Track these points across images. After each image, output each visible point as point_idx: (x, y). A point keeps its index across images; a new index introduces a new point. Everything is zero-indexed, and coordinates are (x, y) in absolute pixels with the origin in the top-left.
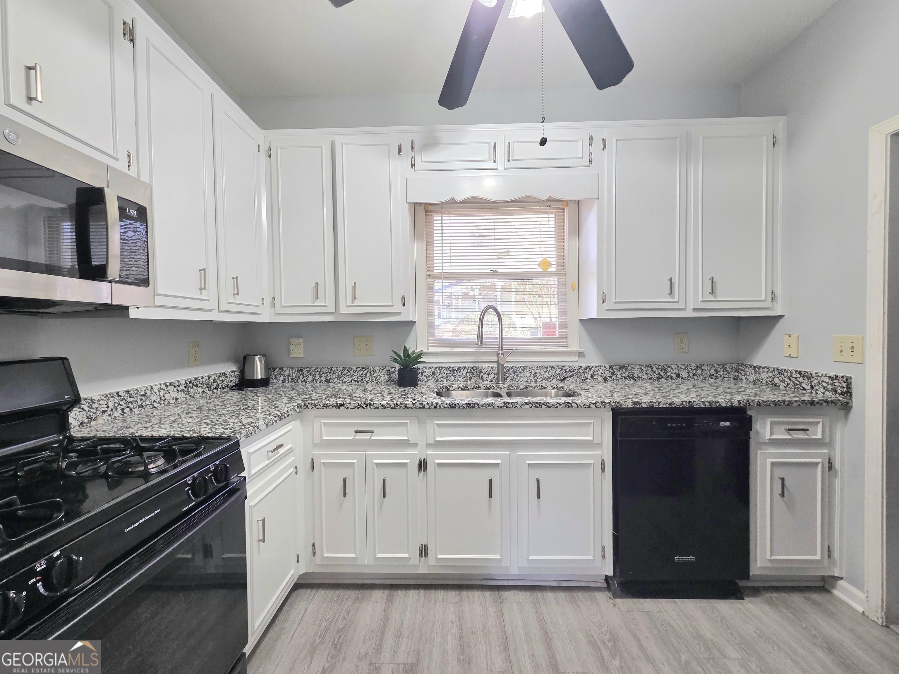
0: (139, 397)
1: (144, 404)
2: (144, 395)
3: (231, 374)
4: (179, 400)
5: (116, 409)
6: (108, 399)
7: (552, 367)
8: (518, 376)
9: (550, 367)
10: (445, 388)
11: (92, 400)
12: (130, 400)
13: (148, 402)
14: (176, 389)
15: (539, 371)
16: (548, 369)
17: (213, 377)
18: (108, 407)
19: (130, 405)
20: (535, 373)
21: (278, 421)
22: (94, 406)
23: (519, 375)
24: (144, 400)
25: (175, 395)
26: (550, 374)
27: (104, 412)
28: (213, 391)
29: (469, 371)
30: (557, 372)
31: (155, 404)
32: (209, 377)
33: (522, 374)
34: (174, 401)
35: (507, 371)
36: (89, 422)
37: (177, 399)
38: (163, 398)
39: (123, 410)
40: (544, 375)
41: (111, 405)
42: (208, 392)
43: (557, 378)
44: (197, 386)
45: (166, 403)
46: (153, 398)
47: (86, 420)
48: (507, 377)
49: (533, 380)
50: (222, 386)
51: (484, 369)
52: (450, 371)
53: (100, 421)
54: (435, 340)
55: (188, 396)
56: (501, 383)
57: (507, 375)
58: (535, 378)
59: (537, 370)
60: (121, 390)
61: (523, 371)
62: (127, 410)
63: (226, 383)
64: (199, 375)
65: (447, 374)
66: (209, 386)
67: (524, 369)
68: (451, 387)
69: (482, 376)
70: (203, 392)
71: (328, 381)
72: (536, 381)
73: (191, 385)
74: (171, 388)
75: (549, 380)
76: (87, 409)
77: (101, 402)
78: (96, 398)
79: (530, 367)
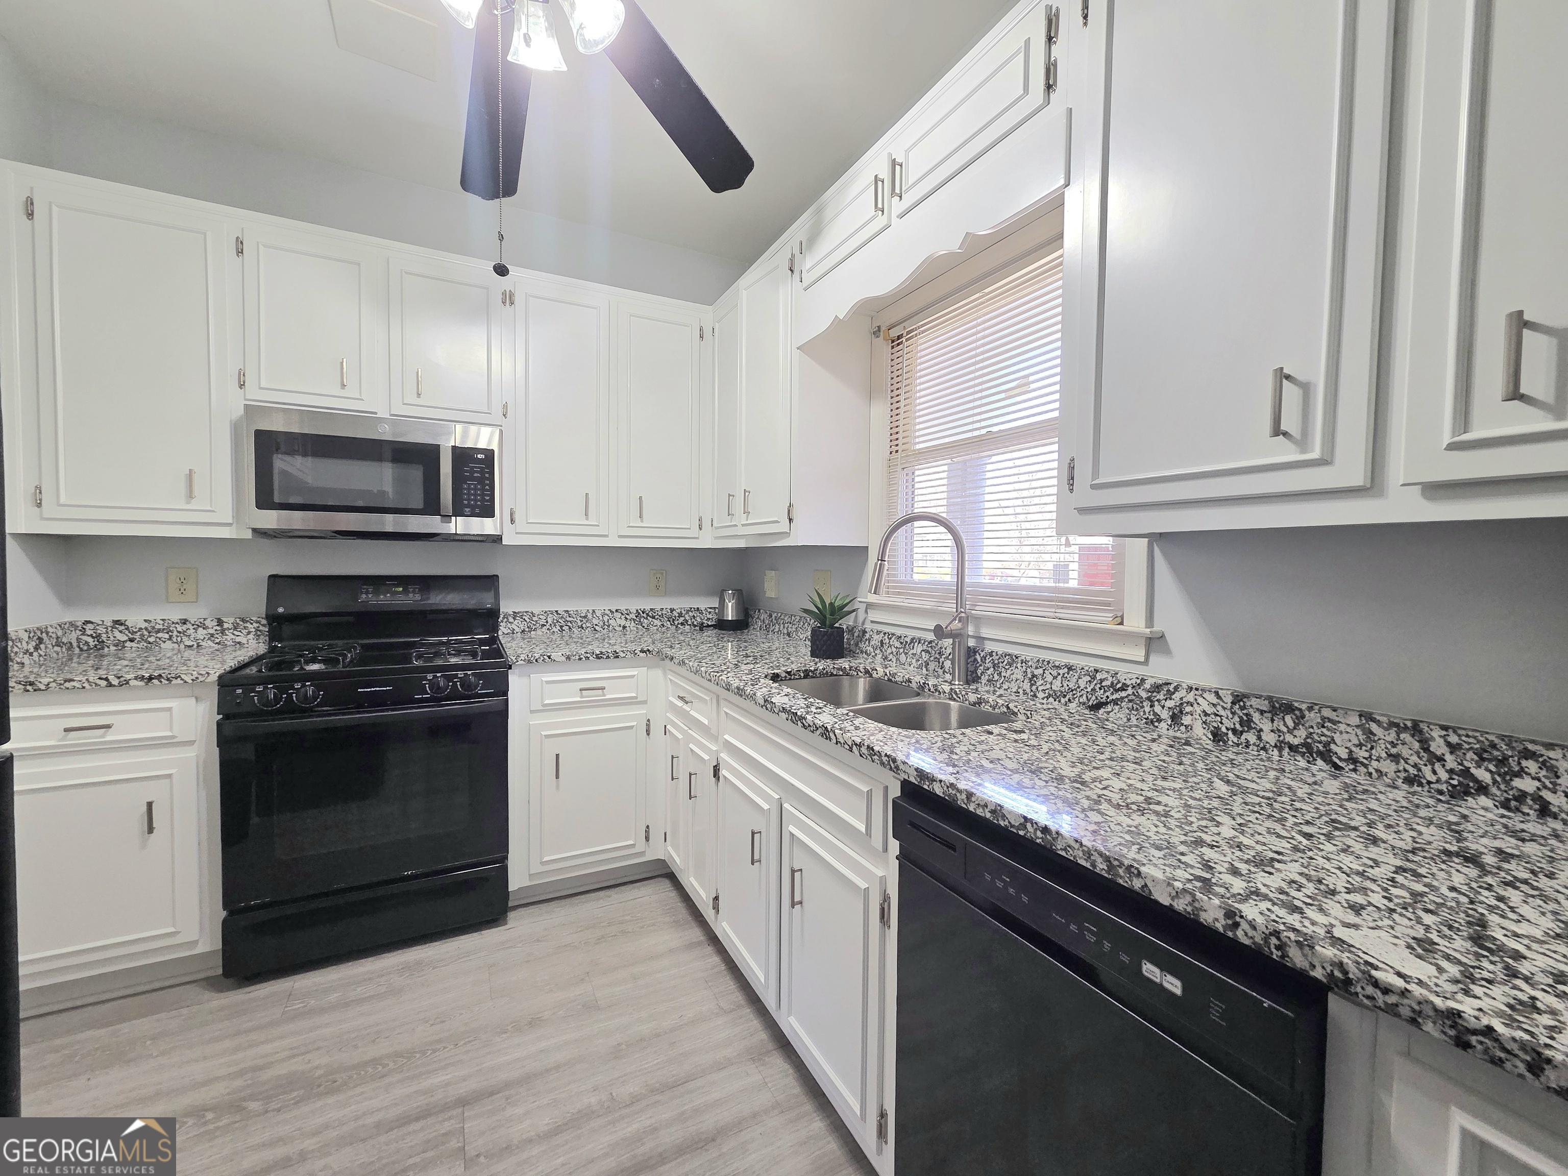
0: (579, 618)
1: (584, 626)
2: (585, 617)
3: (709, 610)
4: (628, 628)
5: (555, 625)
6: (548, 615)
7: (1070, 668)
8: (1000, 674)
9: (1066, 666)
11: (532, 613)
12: (568, 619)
13: (588, 625)
14: (623, 617)
15: (1040, 671)
16: (1061, 672)
17: (679, 611)
18: (547, 622)
19: (569, 624)
20: (1034, 676)
22: (534, 619)
23: (1003, 674)
24: (584, 621)
25: (623, 622)
26: (1065, 685)
27: (543, 625)
28: (677, 627)
29: (925, 647)
30: (1082, 683)
31: (597, 628)
32: (672, 610)
33: (1009, 672)
34: (621, 628)
35: (981, 660)
36: (530, 632)
37: (624, 627)
38: (606, 624)
39: (561, 627)
40: (1051, 683)
41: (550, 621)
42: (669, 626)
43: (1081, 700)
44: (653, 617)
45: (610, 629)
46: (595, 621)
47: (527, 630)
48: (982, 675)
49: (1028, 691)
50: (693, 623)
51: (946, 649)
52: (902, 643)
53: (539, 632)
54: (898, 582)
55: (640, 627)
56: (957, 683)
57: (982, 668)
58: (1034, 688)
59: (1037, 668)
60: (561, 610)
61: (1010, 664)
62: (565, 628)
63: (699, 620)
64: (658, 607)
65: (897, 648)
66: (672, 620)
67: (1013, 660)
69: (943, 663)
70: (663, 625)
72: (1035, 696)
73: (645, 615)
74: (618, 615)
75: (1063, 700)
76: (528, 620)
77: (541, 617)
78: (536, 611)
79: (1023, 657)
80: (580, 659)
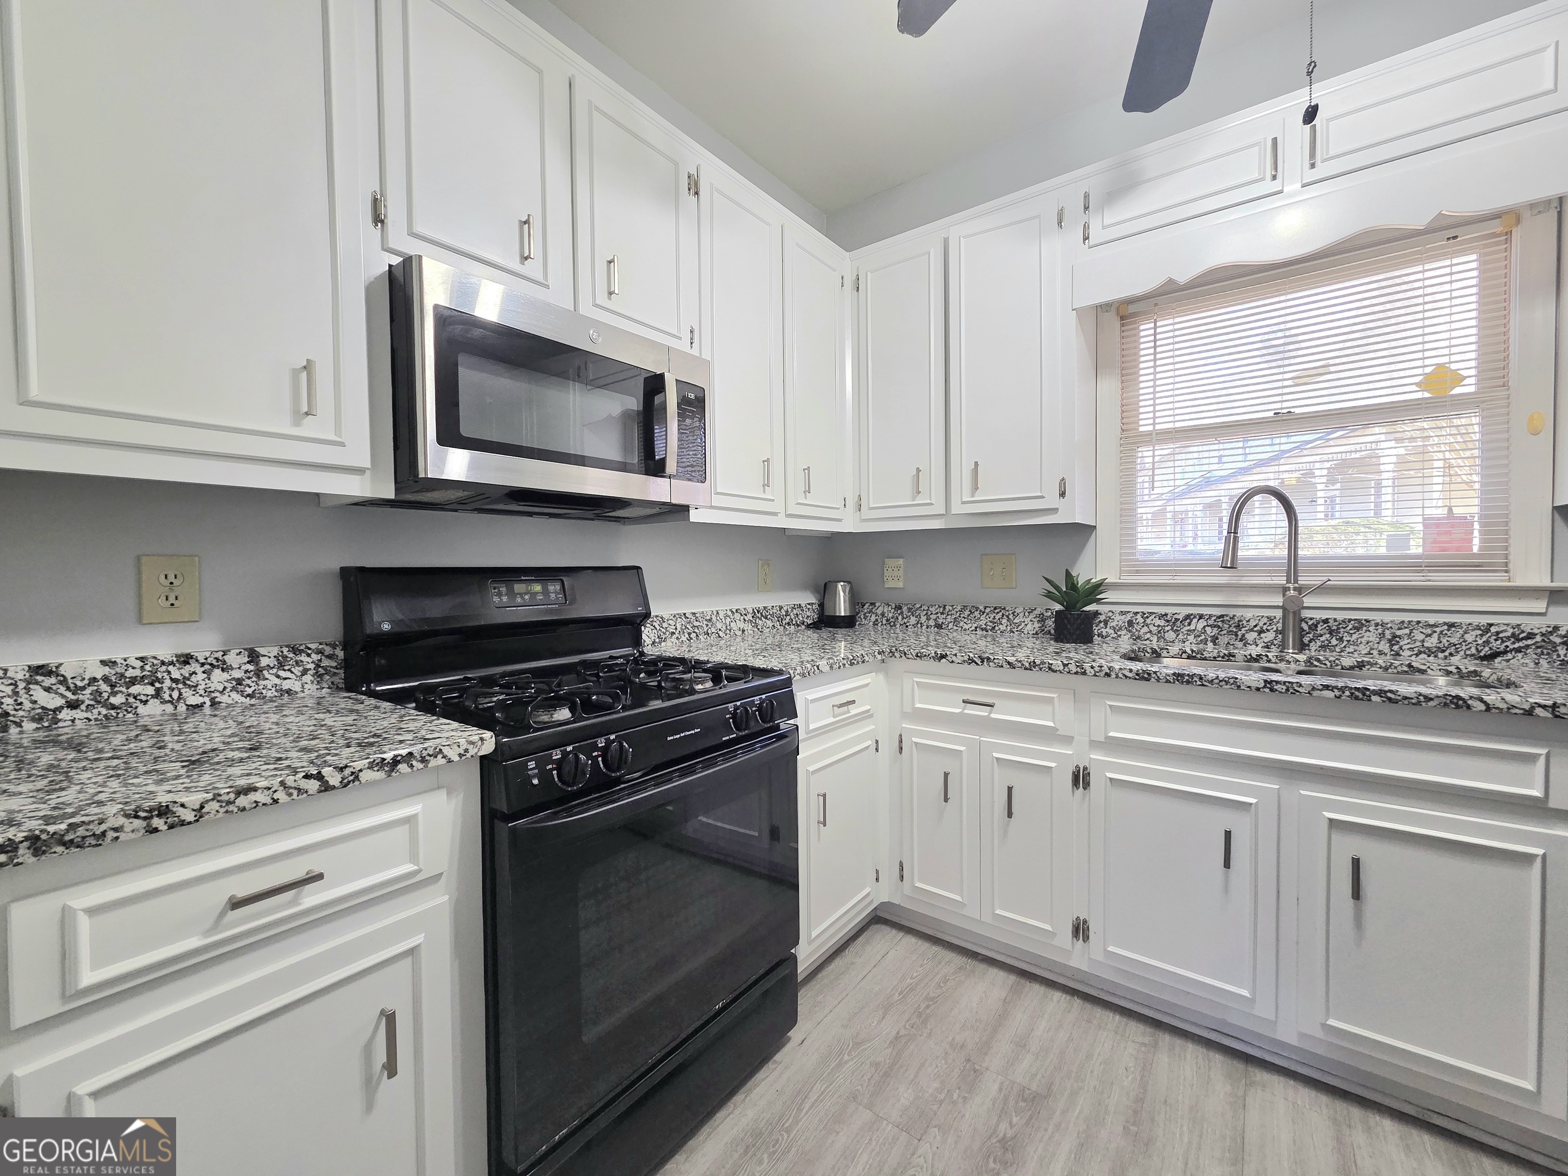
0: (705, 622)
1: (709, 632)
2: (710, 620)
3: (809, 606)
4: (746, 632)
5: (684, 633)
6: (677, 620)
7: (1451, 625)
8: (1341, 639)
9: (1445, 624)
10: (1149, 651)
11: (662, 618)
12: (696, 624)
13: (713, 630)
14: (742, 618)
15: (1407, 631)
16: (1438, 630)
17: (785, 608)
18: (676, 629)
19: (696, 630)
20: (1395, 636)
21: (847, 665)
22: (665, 625)
23: (1344, 638)
24: (710, 626)
25: (741, 625)
26: (1444, 641)
27: (673, 633)
28: (785, 627)
29: (1211, 622)
30: (1469, 637)
31: (721, 634)
32: (781, 608)
33: (1355, 637)
34: (741, 632)
35: (1310, 627)
36: (660, 643)
37: (743, 631)
38: (728, 627)
39: (689, 634)
40: (1423, 641)
41: (679, 626)
42: (779, 627)
43: (1468, 652)
44: (766, 618)
45: (732, 634)
46: (719, 625)
47: (657, 640)
48: (1310, 641)
49: (1387, 650)
50: (796, 622)
51: (1248, 621)
52: (1168, 621)
53: (669, 643)
54: (1137, 560)
55: (756, 629)
56: (1291, 651)
57: (1311, 636)
58: (1396, 648)
59: (1399, 629)
60: (688, 612)
61: (1358, 629)
62: (693, 636)
63: (801, 619)
64: (769, 605)
65: (1159, 626)
66: (780, 619)
67: (1360, 625)
68: (1165, 652)
69: (1243, 635)
70: (773, 626)
71: (939, 626)
72: (1398, 654)
73: (759, 615)
74: (737, 616)
75: (1441, 655)
76: (658, 628)
77: (670, 622)
78: (666, 617)
79: (1379, 621)
80: (839, 667)
